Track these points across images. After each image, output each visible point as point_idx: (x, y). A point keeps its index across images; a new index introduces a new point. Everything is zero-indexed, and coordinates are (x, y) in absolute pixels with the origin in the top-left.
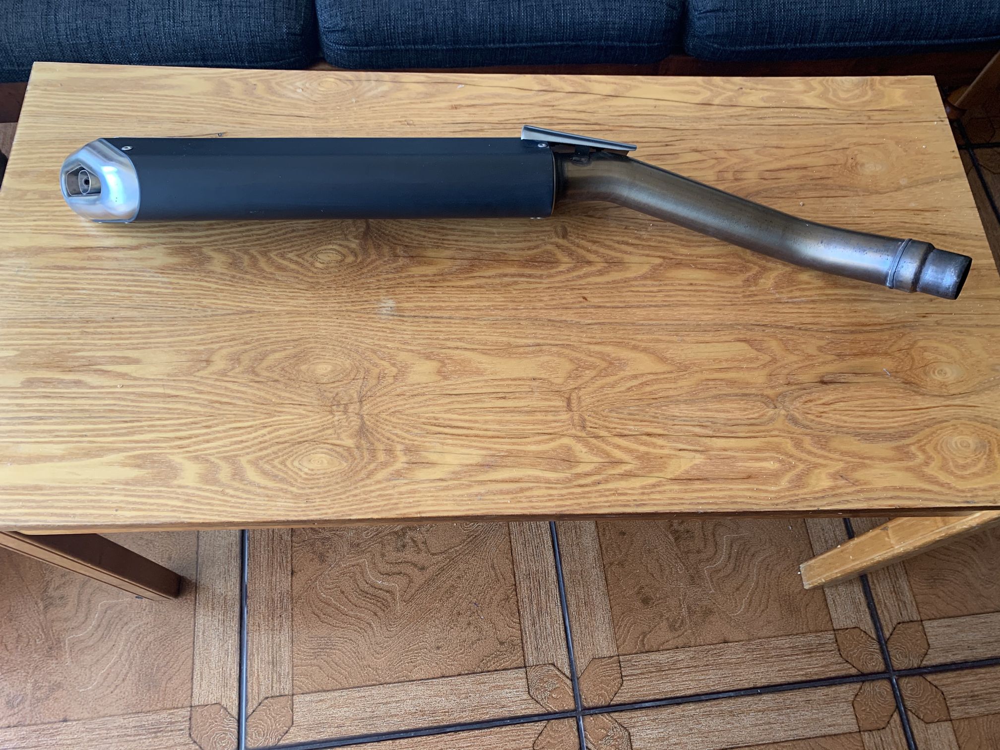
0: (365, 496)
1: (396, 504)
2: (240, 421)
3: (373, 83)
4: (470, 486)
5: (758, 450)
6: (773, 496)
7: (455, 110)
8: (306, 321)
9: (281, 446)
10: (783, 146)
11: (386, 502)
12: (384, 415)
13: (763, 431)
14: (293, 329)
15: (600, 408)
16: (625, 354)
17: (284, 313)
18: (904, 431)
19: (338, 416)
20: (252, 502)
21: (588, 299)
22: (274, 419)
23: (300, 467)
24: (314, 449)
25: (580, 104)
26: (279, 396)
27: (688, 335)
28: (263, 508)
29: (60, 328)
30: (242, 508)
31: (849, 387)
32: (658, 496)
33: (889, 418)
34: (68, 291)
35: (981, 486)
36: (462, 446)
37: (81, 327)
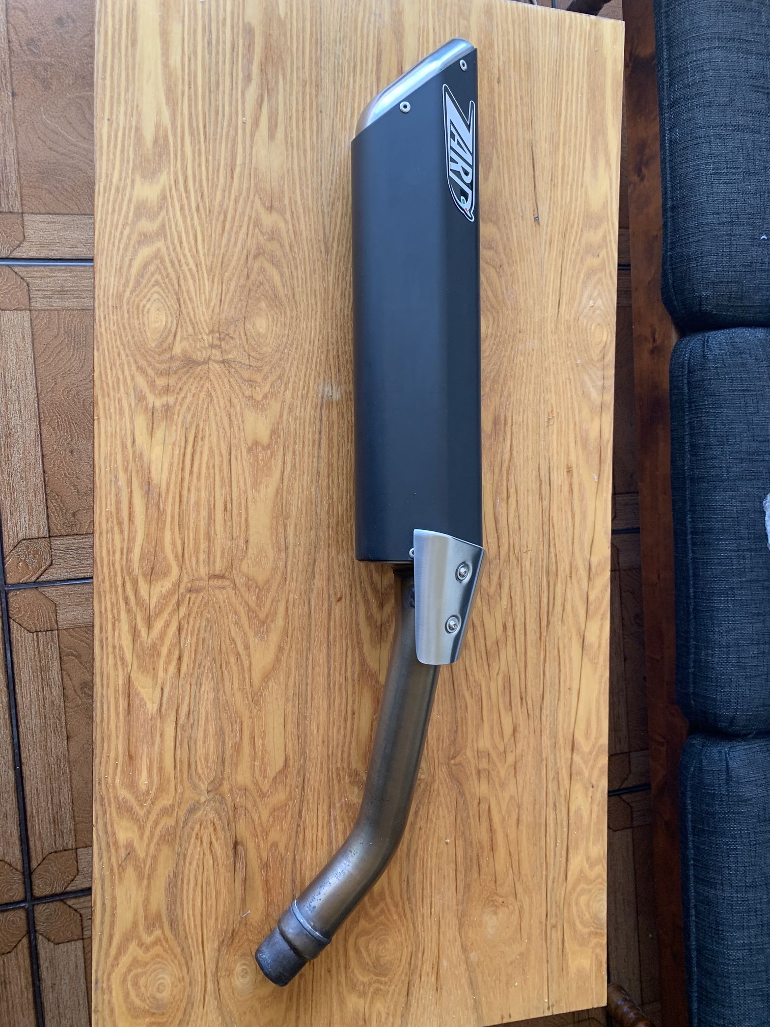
0: (118, 364)
1: (109, 395)
2: (203, 240)
3: (600, 383)
4: (126, 470)
5: (161, 769)
6: (110, 780)
7: (565, 471)
8: (317, 307)
9: (175, 282)
10: (520, 827)
11: (110, 385)
12: (208, 385)
13: (182, 776)
14: (307, 295)
15: (211, 609)
16: (274, 638)
17: (326, 285)
18: (178, 925)
19: (207, 339)
20: (115, 252)
21: (339, 603)
22: (205, 275)
23: (152, 299)
24: (171, 314)
25: (573, 607)
26: (230, 280)
27: (294, 706)
28: (108, 263)
29: (310, 59)
30: (109, 243)
31: (229, 871)
32: (111, 661)
33: (194, 910)
34: (352, 65)
35: (114, 1000)
36: (171, 464)
37: (311, 79)
